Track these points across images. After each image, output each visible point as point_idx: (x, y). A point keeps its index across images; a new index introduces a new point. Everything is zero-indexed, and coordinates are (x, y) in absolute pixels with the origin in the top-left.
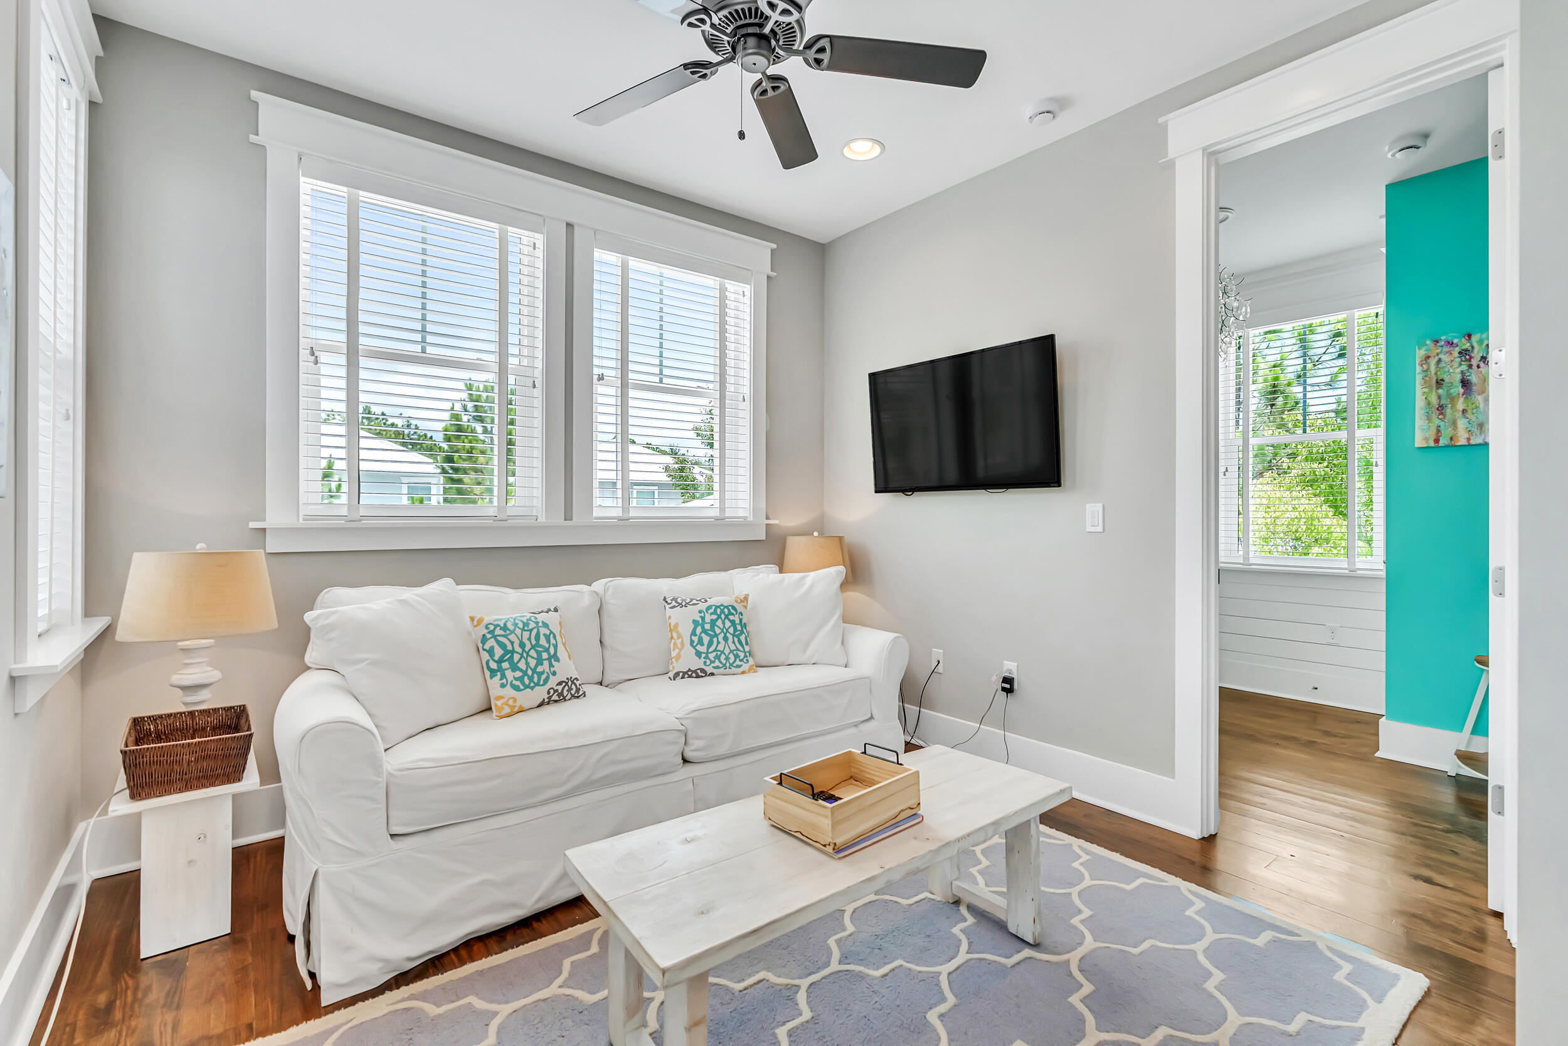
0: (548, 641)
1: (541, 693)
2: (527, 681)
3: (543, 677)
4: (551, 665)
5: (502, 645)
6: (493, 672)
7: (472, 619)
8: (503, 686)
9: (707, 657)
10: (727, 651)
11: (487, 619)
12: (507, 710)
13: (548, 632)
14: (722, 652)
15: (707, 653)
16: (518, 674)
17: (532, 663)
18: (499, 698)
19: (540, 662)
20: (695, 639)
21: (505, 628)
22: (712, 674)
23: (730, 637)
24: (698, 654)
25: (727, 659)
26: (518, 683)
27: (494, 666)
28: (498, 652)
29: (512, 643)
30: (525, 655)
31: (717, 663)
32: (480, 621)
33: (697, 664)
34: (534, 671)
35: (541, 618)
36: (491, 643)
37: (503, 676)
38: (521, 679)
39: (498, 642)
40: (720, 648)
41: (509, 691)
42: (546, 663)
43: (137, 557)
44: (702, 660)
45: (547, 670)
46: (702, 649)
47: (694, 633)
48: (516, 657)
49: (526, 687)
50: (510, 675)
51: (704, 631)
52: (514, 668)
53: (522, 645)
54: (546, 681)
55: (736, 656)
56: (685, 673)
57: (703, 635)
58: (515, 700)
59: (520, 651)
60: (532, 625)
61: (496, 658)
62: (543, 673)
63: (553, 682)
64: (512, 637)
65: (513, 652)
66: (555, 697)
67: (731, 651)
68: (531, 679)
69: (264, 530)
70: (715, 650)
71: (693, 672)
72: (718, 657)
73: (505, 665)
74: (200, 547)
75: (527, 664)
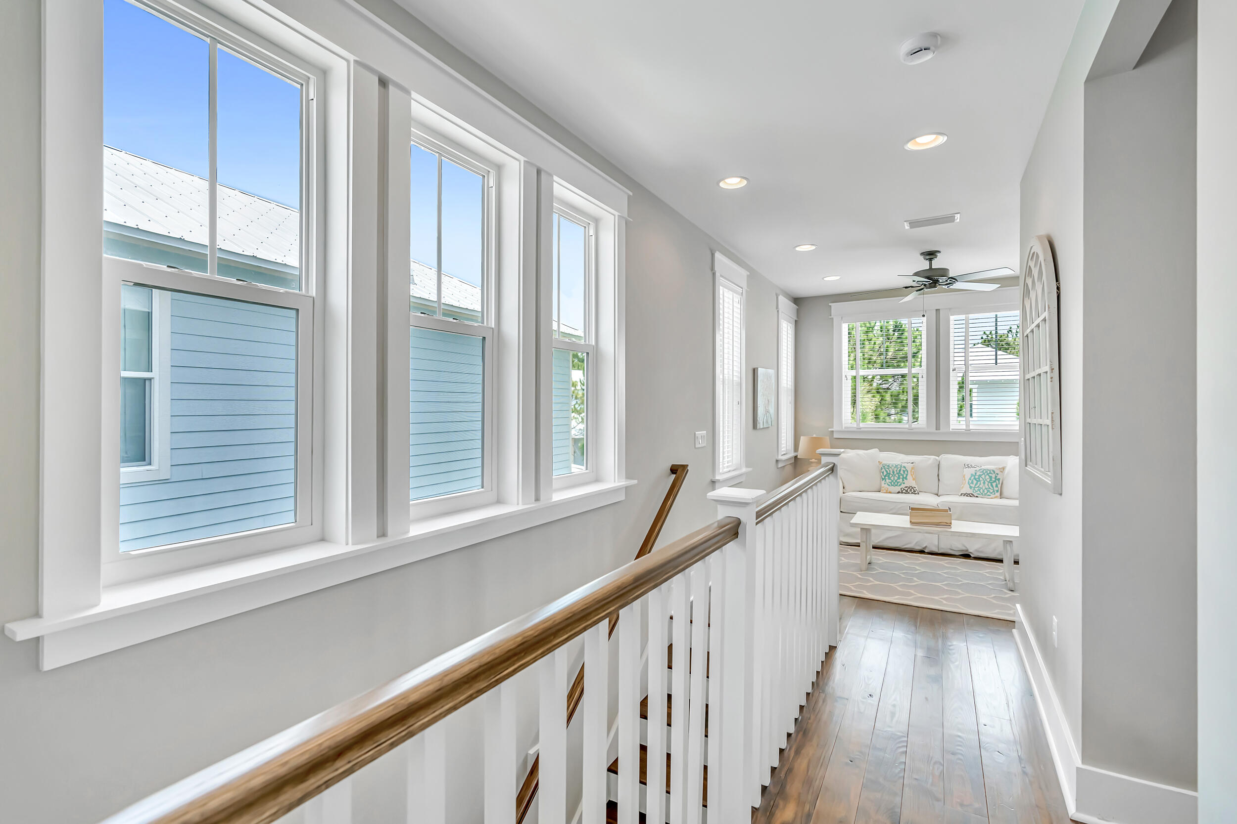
0: (904, 473)
1: (898, 489)
2: (893, 484)
3: (899, 483)
4: (903, 480)
5: (887, 472)
6: (883, 479)
7: (879, 462)
8: (885, 484)
9: (974, 489)
10: (984, 488)
11: (884, 462)
12: (885, 491)
13: (905, 470)
14: (982, 488)
15: (974, 487)
16: (890, 481)
17: (896, 478)
18: (883, 487)
19: (899, 478)
20: (970, 481)
21: (888, 466)
22: (977, 497)
23: (987, 483)
24: (971, 487)
25: (984, 491)
26: (889, 484)
27: (883, 477)
28: (885, 473)
29: (890, 471)
30: (894, 475)
31: (979, 492)
32: (881, 463)
33: (970, 491)
34: (896, 481)
35: (905, 465)
36: (883, 470)
37: (885, 481)
38: (891, 483)
39: (886, 470)
40: (981, 486)
41: (886, 486)
42: (901, 480)
43: (802, 437)
44: (972, 490)
45: (901, 481)
46: (973, 486)
47: (970, 479)
48: (891, 476)
49: (892, 485)
50: (887, 481)
51: (975, 479)
52: (889, 479)
53: (893, 472)
54: (900, 485)
55: (988, 491)
56: (964, 494)
57: (974, 480)
58: (888, 489)
59: (892, 474)
60: (899, 466)
61: (884, 475)
62: (899, 482)
63: (903, 486)
64: (890, 469)
65: (890, 474)
66: (904, 491)
67: (986, 488)
68: (894, 483)
69: (833, 431)
70: (978, 487)
71: (968, 494)
72: (979, 490)
73: (887, 477)
74: (814, 436)
75: (894, 479)
